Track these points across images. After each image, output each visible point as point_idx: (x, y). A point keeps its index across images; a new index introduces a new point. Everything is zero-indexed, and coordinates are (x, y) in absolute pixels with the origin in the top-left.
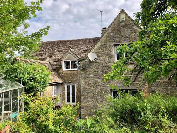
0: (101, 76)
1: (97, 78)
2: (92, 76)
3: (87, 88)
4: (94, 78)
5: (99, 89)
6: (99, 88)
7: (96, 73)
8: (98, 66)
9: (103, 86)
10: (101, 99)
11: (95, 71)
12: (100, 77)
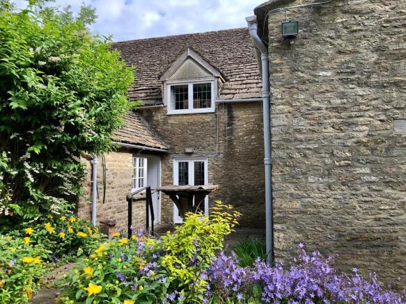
0: (373, 72)
1: (351, 81)
2: (329, 74)
3: (299, 131)
4: (337, 84)
5: (361, 133)
6: (365, 128)
7: (347, 58)
8: (355, 28)
9: (382, 117)
10: (373, 178)
11: (340, 52)
12: (368, 77)
